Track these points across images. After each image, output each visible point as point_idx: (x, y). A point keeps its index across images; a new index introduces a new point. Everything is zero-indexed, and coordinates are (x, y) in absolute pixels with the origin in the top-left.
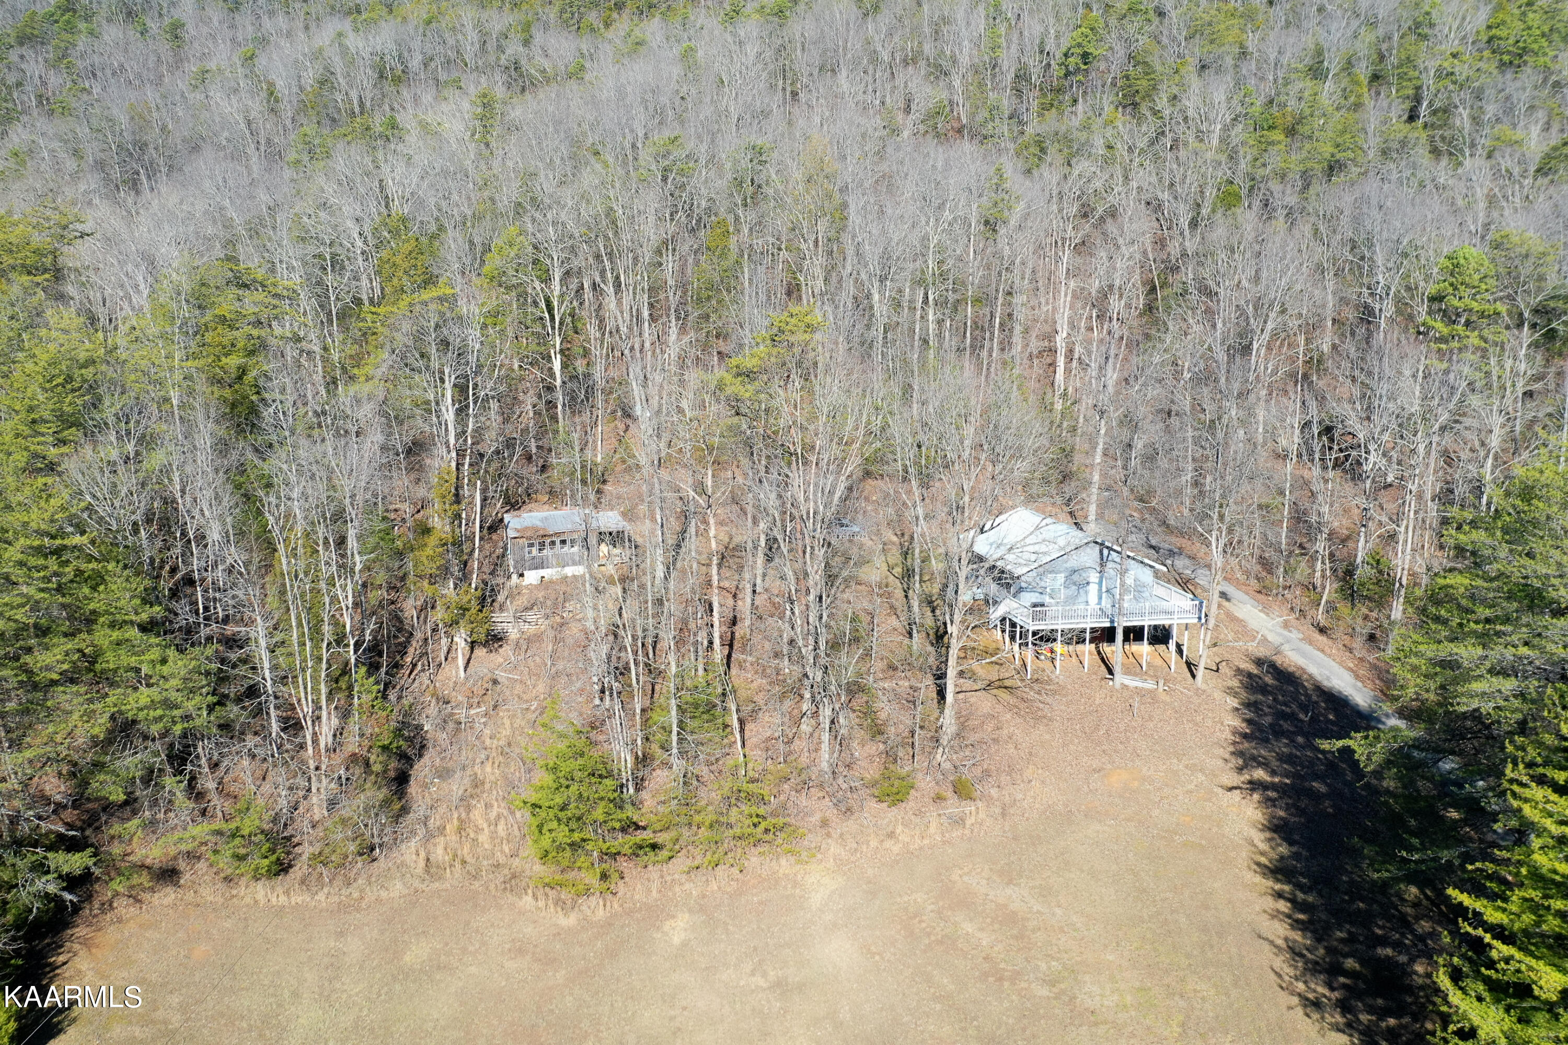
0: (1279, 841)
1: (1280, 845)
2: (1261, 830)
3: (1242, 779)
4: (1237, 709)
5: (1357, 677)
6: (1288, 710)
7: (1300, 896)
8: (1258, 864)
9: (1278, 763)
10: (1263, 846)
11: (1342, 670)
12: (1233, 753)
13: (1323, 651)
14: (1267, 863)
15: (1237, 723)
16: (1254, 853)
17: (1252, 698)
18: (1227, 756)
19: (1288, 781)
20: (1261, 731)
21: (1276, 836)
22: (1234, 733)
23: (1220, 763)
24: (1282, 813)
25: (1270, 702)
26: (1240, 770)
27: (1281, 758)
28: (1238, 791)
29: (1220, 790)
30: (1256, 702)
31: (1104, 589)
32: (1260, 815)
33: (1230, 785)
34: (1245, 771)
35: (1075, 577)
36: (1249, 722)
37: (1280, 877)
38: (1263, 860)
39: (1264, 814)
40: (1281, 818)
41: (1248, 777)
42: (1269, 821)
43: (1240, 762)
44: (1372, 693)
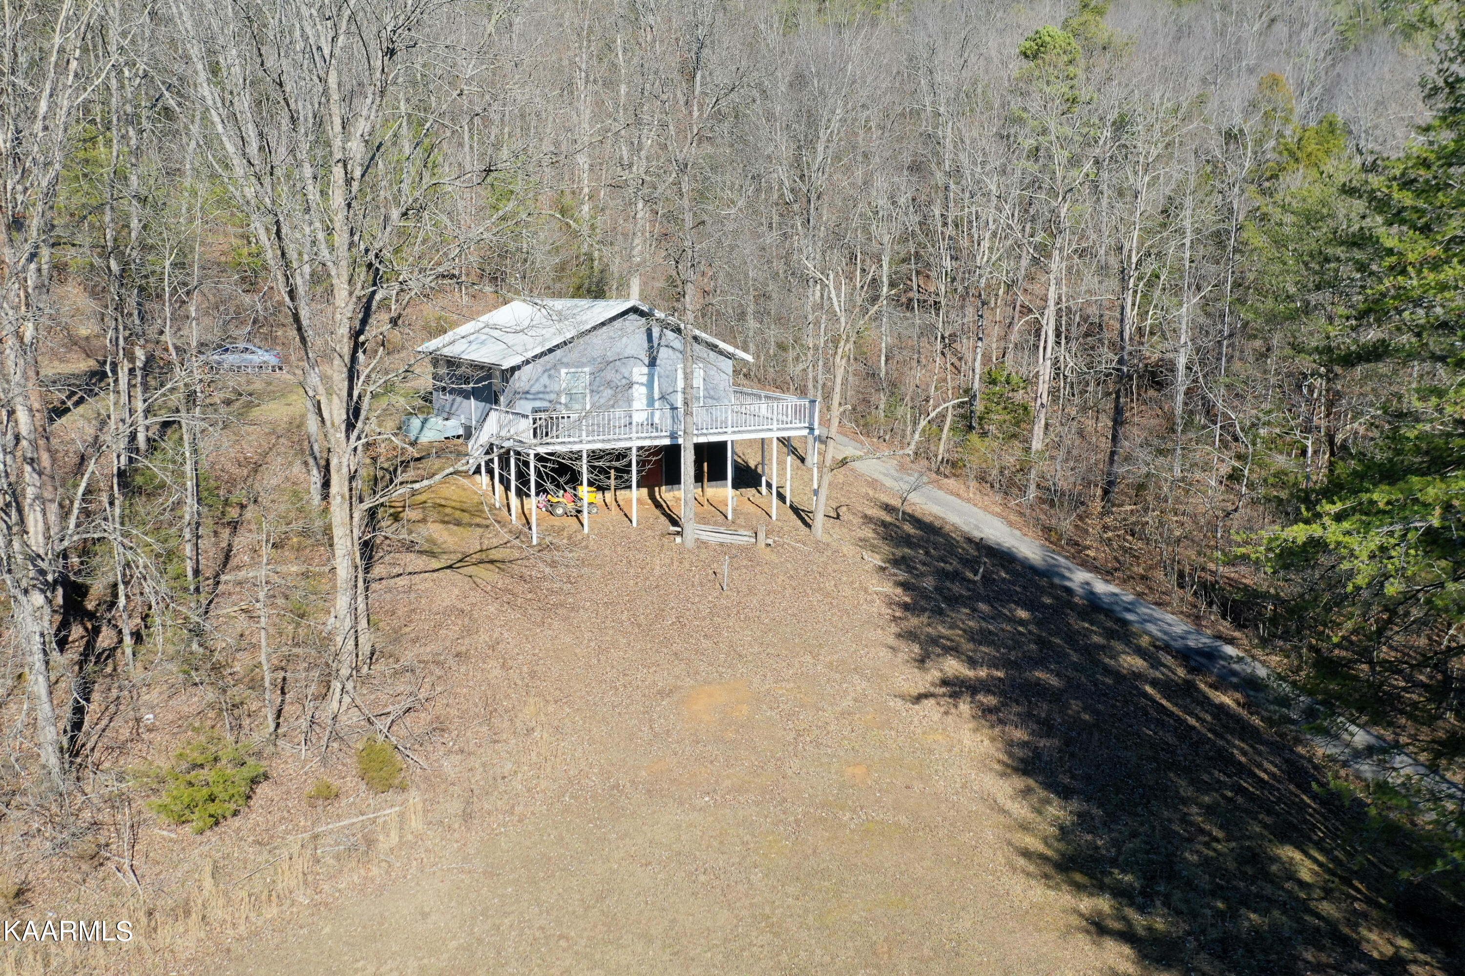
0: (1042, 793)
1: (1048, 802)
2: (1003, 775)
3: (929, 678)
4: (883, 569)
5: (1011, 524)
6: (949, 568)
7: (1138, 920)
8: (1026, 854)
9: (971, 646)
10: (1020, 810)
11: (989, 517)
12: (899, 636)
13: (958, 495)
14: (1040, 847)
15: (888, 588)
16: (1009, 828)
17: (899, 552)
18: (891, 641)
19: (1000, 674)
20: (927, 598)
21: (1031, 782)
22: (890, 604)
23: (884, 653)
24: (1019, 734)
25: (923, 557)
26: (921, 661)
27: (973, 637)
28: (932, 701)
29: (899, 702)
30: (903, 557)
31: (656, 395)
32: (986, 742)
33: (915, 692)
34: (928, 664)
35: (609, 375)
36: (905, 586)
37: (1078, 877)
38: (1034, 843)
39: (993, 740)
40: (1024, 744)
41: (938, 674)
42: (1010, 754)
43: (916, 649)
44: (1037, 542)
